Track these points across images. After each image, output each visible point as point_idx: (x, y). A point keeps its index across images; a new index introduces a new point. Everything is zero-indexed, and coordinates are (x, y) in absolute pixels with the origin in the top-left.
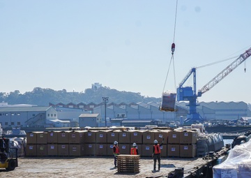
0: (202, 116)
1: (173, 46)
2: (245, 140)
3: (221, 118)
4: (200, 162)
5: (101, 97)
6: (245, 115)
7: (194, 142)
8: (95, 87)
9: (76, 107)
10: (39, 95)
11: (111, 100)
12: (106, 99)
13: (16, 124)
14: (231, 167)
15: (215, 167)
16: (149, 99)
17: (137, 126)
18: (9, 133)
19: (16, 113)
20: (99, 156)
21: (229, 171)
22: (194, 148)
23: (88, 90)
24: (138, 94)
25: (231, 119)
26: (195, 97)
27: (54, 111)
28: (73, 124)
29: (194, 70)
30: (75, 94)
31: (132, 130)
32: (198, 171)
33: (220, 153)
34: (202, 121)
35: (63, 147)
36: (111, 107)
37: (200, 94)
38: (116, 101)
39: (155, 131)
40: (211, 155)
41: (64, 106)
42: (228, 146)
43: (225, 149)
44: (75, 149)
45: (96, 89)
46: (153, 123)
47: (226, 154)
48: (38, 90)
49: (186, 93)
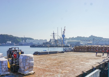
8: (91, 36)
10: (78, 38)
11: (95, 39)
12: (94, 39)
16: (105, 39)
17: (101, 45)
18: (71, 46)
19: (73, 42)
20: (90, 52)
23: (90, 37)
24: (102, 38)
27: (82, 41)
28: (86, 44)
30: (86, 37)
35: (83, 50)
36: (95, 41)
38: (96, 39)
39: (106, 46)
41: (84, 40)
44: (85, 50)
45: (92, 36)
46: (106, 44)
48: (78, 37)
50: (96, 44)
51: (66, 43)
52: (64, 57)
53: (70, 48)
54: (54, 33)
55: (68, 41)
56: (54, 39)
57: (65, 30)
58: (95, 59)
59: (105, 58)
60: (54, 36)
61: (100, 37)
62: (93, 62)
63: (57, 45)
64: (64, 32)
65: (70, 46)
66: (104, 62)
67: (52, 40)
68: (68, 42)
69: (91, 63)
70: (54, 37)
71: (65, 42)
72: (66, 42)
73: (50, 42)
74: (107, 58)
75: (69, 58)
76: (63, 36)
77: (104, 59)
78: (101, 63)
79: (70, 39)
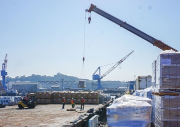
0: (103, 86)
1: (84, 59)
2: (120, 96)
3: (111, 87)
4: (101, 106)
5: (61, 79)
6: (120, 86)
7: (98, 97)
8: (58, 74)
9: (50, 83)
10: (34, 78)
11: (65, 80)
12: (63, 79)
13: (24, 90)
14: (114, 107)
15: (107, 108)
17: (75, 91)
18: (21, 94)
19: (24, 85)
21: (113, 109)
22: (98, 100)
23: (55, 76)
24: (76, 77)
25: (114, 88)
26: (100, 79)
27: (40, 84)
29: (99, 68)
30: (49, 77)
31: (73, 92)
32: (100, 109)
33: (109, 102)
34: (103, 89)
35: (43, 100)
36: (65, 83)
37: (102, 77)
38: (67, 80)
39: (83, 93)
40: (106, 103)
41: (45, 82)
42: (113, 99)
43: (111, 100)
44: (48, 100)
45: (59, 75)
46: (82, 90)
47: (112, 102)
48: (33, 76)
49: (96, 77)
50: (66, 89)
51: (10, 88)
52: (5, 117)
53: (17, 97)
55: (13, 83)
57: (6, 61)
58: (65, 115)
59: (83, 114)
61: (73, 77)
62: (63, 122)
64: (4, 64)
65: (19, 92)
66: (81, 120)
68: (13, 86)
69: (58, 125)
71: (7, 85)
72: (10, 85)
74: (86, 113)
75: (16, 117)
77: (80, 115)
78: (75, 124)
79: (17, 79)
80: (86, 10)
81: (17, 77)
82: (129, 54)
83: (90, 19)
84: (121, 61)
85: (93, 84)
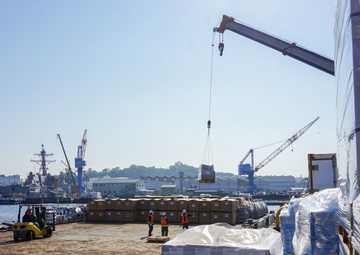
0: (259, 187)
3: (277, 189)
6: (294, 186)
8: (177, 164)
9: (161, 179)
10: (135, 171)
16: (218, 174)
19: (113, 184)
23: (171, 167)
25: (281, 189)
26: (253, 172)
27: (142, 183)
28: (156, 193)
29: (252, 151)
30: (161, 169)
34: (258, 191)
35: (119, 213)
36: (188, 180)
37: (257, 169)
40: (250, 222)
41: (152, 179)
46: (218, 192)
48: (133, 167)
49: (245, 169)
50: (187, 193)
54: (43, 153)
55: (95, 180)
56: (44, 172)
57: (84, 142)
60: (44, 162)
63: (53, 195)
64: (80, 147)
67: (36, 179)
68: (95, 185)
70: (44, 164)
71: (84, 183)
73: (26, 183)
76: (80, 163)
79: (105, 173)
80: (215, 30)
81: (105, 170)
82: (311, 125)
83: (221, 46)
84: (295, 138)
85: (240, 182)
